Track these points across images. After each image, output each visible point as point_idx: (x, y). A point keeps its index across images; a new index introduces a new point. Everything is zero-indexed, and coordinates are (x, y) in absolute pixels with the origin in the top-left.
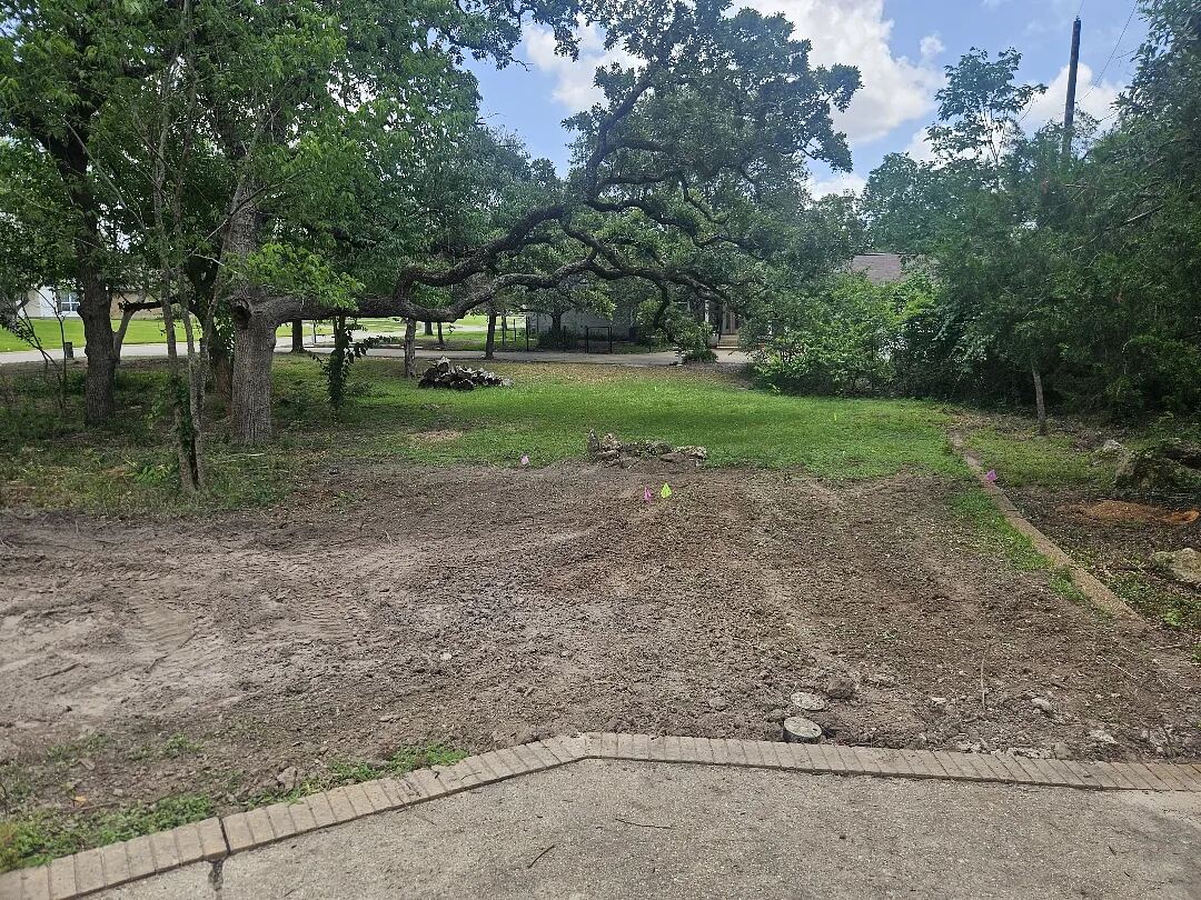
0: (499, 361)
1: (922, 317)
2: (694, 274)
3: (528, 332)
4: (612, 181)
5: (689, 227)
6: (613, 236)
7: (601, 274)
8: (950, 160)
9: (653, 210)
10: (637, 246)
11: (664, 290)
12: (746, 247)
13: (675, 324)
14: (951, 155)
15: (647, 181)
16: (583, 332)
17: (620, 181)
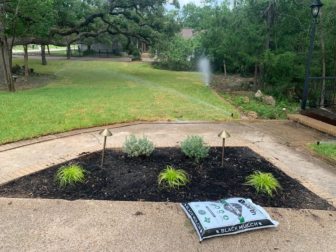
0: (72, 60)
1: (198, 48)
2: (140, 35)
3: (79, 50)
4: (116, 7)
5: (137, 21)
6: (114, 22)
7: (110, 33)
8: (204, 5)
9: (127, 15)
10: (122, 25)
11: (129, 39)
12: (153, 27)
13: (132, 48)
14: (204, 4)
15: (125, 7)
16: (98, 51)
17: (118, 7)
